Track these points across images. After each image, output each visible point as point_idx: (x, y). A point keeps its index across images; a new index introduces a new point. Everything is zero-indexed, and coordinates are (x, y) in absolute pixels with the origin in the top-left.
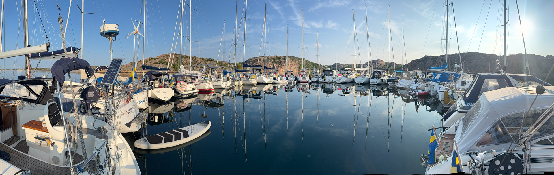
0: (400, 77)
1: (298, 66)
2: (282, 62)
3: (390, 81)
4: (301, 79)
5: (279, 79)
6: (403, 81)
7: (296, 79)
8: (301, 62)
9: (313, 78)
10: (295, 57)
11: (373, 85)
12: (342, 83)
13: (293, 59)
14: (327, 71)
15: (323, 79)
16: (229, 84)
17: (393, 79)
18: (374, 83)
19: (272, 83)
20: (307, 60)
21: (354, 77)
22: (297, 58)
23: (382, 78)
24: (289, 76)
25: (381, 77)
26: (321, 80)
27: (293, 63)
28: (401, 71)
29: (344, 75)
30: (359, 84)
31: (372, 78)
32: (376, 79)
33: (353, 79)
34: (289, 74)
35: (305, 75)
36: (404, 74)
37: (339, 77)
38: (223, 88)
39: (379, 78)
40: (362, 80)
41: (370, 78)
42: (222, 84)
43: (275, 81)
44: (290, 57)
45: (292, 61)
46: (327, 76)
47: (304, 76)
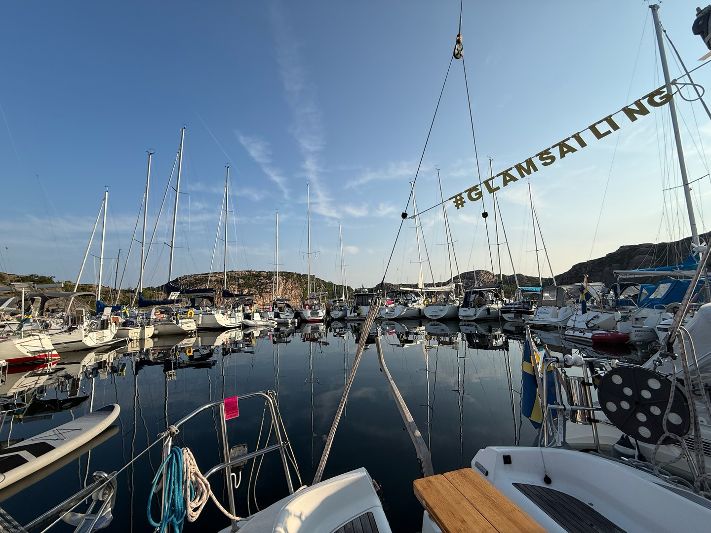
0: (535, 302)
1: (299, 291)
2: (263, 284)
3: (509, 312)
4: (308, 314)
5: (257, 316)
6: (543, 311)
7: (297, 315)
8: (306, 283)
9: (334, 312)
10: (292, 274)
11: (468, 321)
12: (399, 320)
13: (287, 278)
14: (362, 297)
15: (355, 312)
16: (109, 335)
17: (516, 306)
18: (470, 316)
19: (239, 327)
20: (320, 278)
21: (422, 307)
22: (298, 274)
23: (487, 306)
24: (281, 309)
25: (485, 304)
26: (350, 315)
27: (289, 286)
28: (538, 289)
29: (400, 302)
30: (434, 320)
31: (463, 307)
32: (474, 307)
33: (420, 310)
34: (281, 305)
35: (317, 306)
36: (546, 294)
37: (389, 306)
38: (89, 350)
39: (480, 305)
40: (441, 310)
41: (458, 307)
42: (86, 336)
43: (248, 321)
44: (282, 274)
45: (287, 281)
46: (363, 305)
47: (315, 308)
